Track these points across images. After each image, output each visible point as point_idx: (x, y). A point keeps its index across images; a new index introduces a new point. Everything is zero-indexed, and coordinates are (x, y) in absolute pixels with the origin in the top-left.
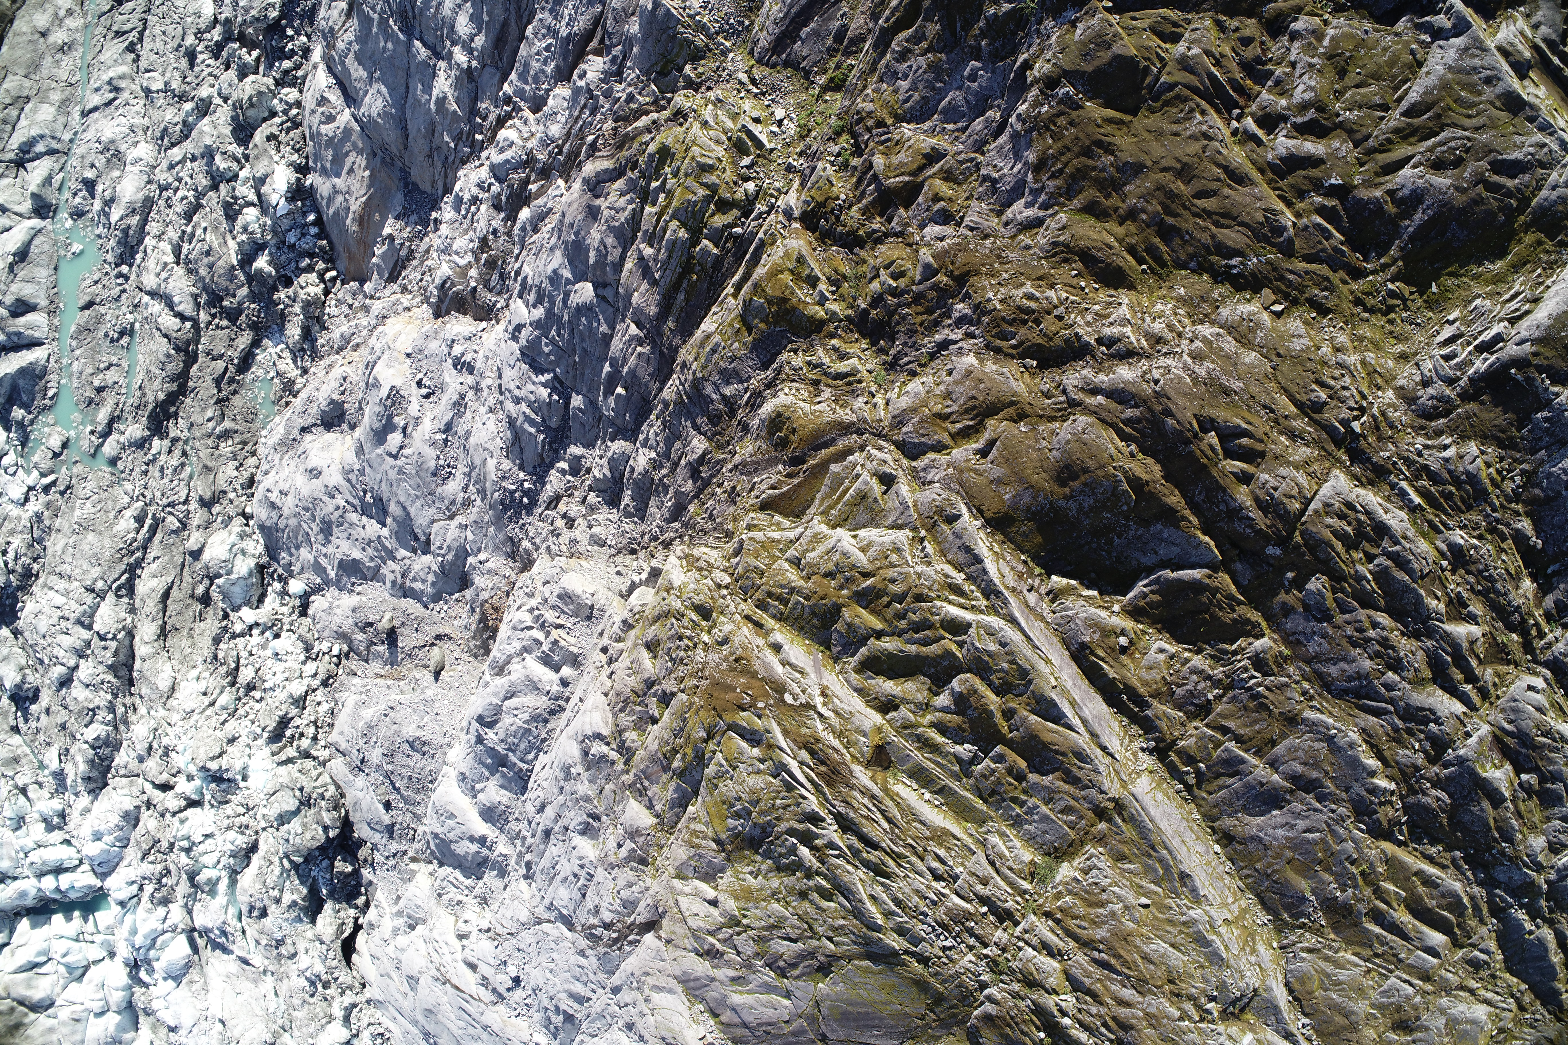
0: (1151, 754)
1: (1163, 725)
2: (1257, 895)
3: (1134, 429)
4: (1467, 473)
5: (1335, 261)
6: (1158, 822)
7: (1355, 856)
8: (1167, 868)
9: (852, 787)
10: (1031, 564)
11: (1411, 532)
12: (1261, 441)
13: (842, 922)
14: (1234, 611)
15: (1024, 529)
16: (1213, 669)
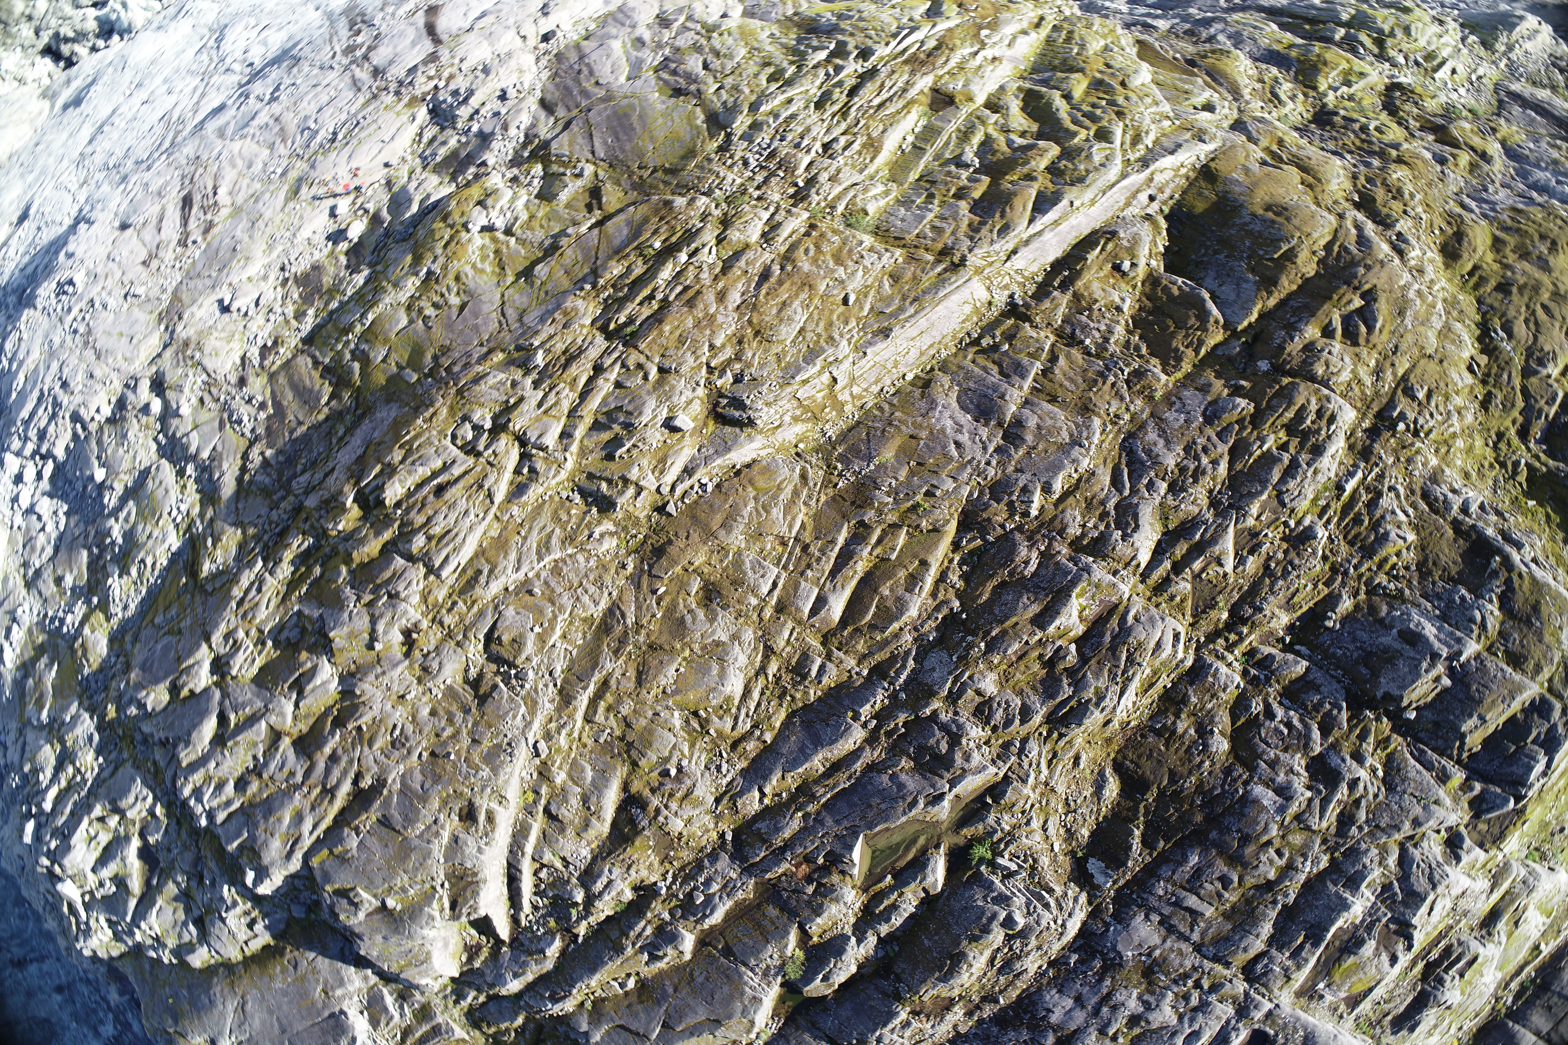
0: (1007, 304)
1: (1047, 304)
2: (858, 423)
3: (1339, 253)
4: (1386, 534)
5: (1530, 412)
6: (944, 304)
7: (938, 493)
8: (895, 315)
9: (913, 73)
10: (1171, 202)
11: (1321, 478)
12: (1368, 341)
13: (747, 91)
14: (1187, 347)
15: (1206, 193)
16: (1116, 343)
